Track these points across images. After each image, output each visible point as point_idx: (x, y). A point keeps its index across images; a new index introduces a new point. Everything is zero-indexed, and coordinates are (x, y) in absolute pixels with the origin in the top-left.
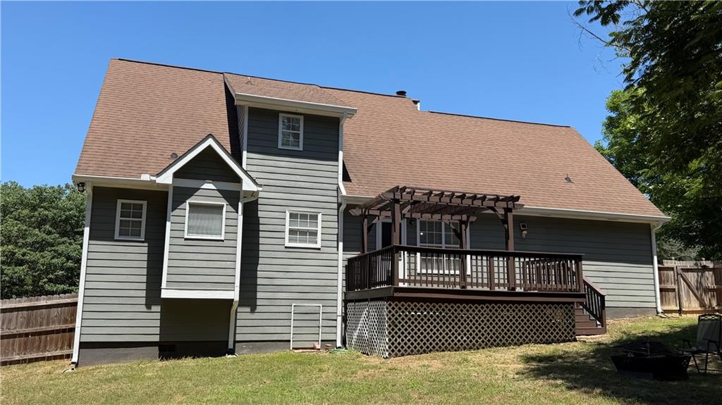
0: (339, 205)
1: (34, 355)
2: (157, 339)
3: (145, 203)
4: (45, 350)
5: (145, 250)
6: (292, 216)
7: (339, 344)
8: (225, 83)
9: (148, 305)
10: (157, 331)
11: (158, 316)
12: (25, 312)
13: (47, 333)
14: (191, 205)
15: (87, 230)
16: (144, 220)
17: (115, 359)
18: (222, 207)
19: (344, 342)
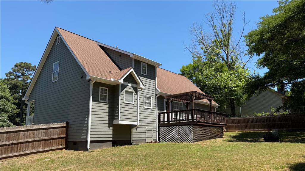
0: (156, 95)
1: (49, 149)
2: (111, 139)
3: (107, 89)
4: (52, 146)
5: (108, 106)
6: (145, 97)
7: (157, 141)
8: (99, 45)
9: (109, 127)
10: (112, 136)
11: (112, 131)
12: (45, 130)
13: (53, 139)
14: (126, 91)
15: (91, 97)
16: (107, 95)
17: (99, 147)
18: (132, 93)
19: (159, 140)
